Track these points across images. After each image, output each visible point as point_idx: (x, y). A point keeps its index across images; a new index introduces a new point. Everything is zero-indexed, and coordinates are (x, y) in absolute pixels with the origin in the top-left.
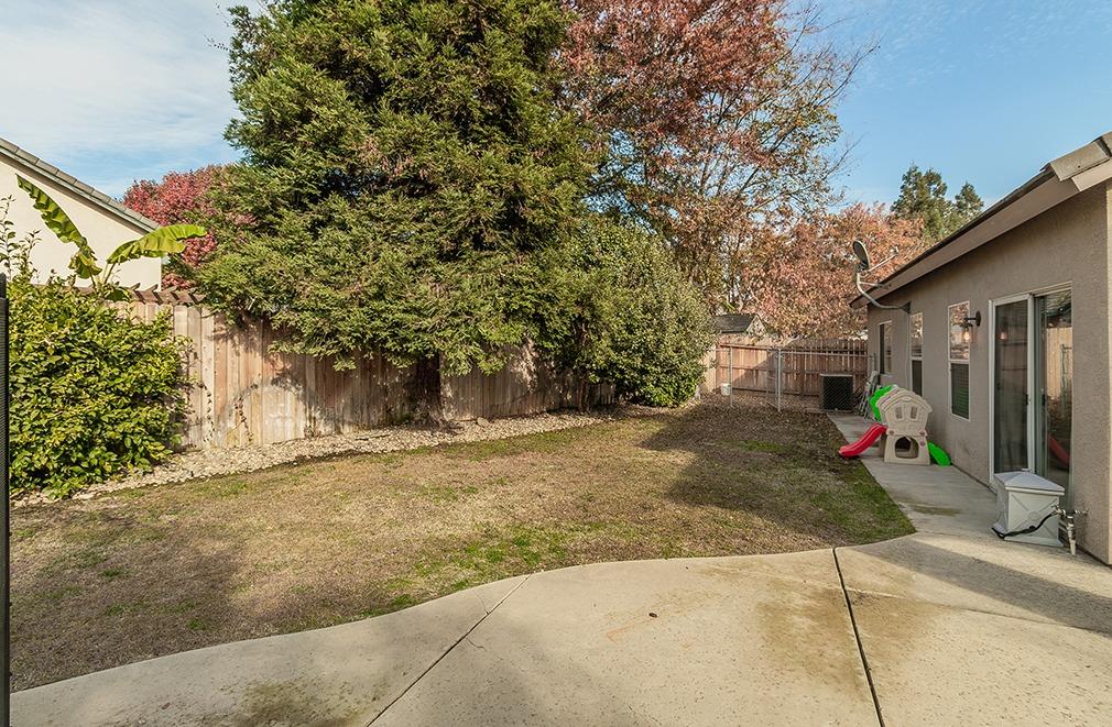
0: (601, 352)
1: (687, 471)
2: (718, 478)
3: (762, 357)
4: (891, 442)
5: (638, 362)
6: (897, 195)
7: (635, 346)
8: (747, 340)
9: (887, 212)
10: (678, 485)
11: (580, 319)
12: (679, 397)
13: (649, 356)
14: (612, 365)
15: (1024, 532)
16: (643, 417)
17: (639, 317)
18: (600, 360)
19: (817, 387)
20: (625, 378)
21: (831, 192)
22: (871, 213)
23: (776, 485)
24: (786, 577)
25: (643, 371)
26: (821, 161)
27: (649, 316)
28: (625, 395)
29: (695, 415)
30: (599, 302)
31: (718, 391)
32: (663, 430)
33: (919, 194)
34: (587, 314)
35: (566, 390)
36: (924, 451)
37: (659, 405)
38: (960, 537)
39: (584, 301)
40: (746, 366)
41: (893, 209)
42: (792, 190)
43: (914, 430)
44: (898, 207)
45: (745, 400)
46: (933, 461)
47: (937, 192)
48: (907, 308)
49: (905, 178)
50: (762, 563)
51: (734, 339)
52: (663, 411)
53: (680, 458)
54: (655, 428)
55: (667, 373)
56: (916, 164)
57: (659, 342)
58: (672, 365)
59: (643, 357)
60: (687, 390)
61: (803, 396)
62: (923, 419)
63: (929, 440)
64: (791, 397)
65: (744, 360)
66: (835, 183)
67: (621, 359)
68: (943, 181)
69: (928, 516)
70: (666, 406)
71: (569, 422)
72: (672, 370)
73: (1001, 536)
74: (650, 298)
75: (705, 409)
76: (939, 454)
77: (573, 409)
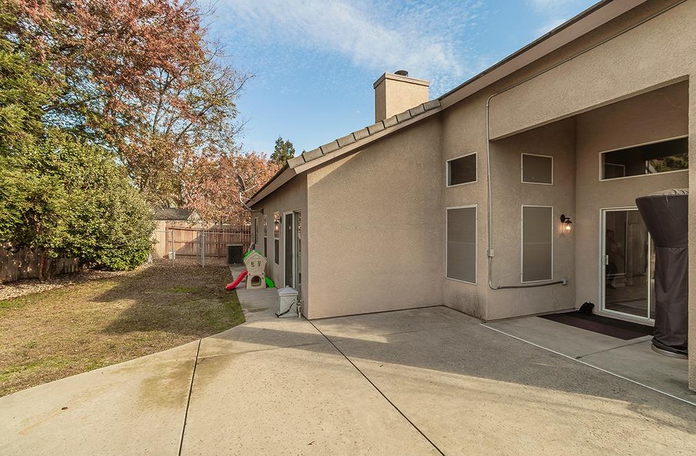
0: (58, 235)
1: (126, 313)
2: (147, 314)
3: (195, 235)
4: (250, 279)
5: (93, 241)
6: (273, 151)
7: (90, 230)
8: (186, 225)
9: (268, 158)
10: (115, 323)
11: (32, 211)
12: (133, 263)
13: (102, 237)
14: (70, 245)
15: (285, 313)
16: (103, 279)
17: (94, 210)
18: (57, 241)
19: (225, 251)
20: (82, 253)
21: (234, 145)
22: (260, 158)
23: (183, 312)
24: (167, 361)
25: (98, 248)
26: (230, 126)
27: (103, 210)
28: (88, 265)
29: (145, 274)
30: (50, 200)
31: (167, 257)
32: (115, 287)
33: (283, 151)
34: (39, 209)
35: (25, 265)
36: (263, 281)
37: (118, 269)
38: (262, 320)
39: (36, 198)
40: (186, 241)
41: (271, 157)
42: (215, 139)
43: (260, 272)
44: (274, 156)
45: (185, 262)
46: (267, 286)
47: (291, 152)
48: (262, 212)
49: (276, 142)
50: (155, 357)
51: (178, 224)
52: (120, 273)
53: (123, 305)
54: (110, 286)
55: (119, 248)
56: (282, 137)
57: (111, 228)
58: (122, 244)
59: (97, 238)
60: (141, 257)
61: (220, 257)
62: (263, 266)
63: (266, 276)
64: (212, 258)
65: (184, 237)
66: (237, 140)
67: (77, 240)
68: (294, 147)
69: (254, 313)
70: (124, 269)
71: (27, 289)
72: (121, 246)
73: (278, 316)
74: (104, 198)
75: (154, 270)
76: (270, 283)
77: (33, 279)
